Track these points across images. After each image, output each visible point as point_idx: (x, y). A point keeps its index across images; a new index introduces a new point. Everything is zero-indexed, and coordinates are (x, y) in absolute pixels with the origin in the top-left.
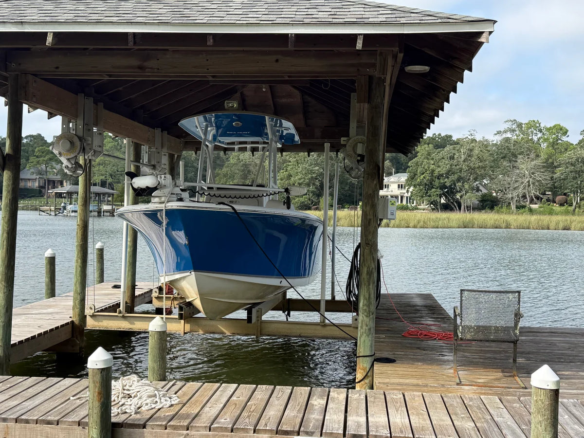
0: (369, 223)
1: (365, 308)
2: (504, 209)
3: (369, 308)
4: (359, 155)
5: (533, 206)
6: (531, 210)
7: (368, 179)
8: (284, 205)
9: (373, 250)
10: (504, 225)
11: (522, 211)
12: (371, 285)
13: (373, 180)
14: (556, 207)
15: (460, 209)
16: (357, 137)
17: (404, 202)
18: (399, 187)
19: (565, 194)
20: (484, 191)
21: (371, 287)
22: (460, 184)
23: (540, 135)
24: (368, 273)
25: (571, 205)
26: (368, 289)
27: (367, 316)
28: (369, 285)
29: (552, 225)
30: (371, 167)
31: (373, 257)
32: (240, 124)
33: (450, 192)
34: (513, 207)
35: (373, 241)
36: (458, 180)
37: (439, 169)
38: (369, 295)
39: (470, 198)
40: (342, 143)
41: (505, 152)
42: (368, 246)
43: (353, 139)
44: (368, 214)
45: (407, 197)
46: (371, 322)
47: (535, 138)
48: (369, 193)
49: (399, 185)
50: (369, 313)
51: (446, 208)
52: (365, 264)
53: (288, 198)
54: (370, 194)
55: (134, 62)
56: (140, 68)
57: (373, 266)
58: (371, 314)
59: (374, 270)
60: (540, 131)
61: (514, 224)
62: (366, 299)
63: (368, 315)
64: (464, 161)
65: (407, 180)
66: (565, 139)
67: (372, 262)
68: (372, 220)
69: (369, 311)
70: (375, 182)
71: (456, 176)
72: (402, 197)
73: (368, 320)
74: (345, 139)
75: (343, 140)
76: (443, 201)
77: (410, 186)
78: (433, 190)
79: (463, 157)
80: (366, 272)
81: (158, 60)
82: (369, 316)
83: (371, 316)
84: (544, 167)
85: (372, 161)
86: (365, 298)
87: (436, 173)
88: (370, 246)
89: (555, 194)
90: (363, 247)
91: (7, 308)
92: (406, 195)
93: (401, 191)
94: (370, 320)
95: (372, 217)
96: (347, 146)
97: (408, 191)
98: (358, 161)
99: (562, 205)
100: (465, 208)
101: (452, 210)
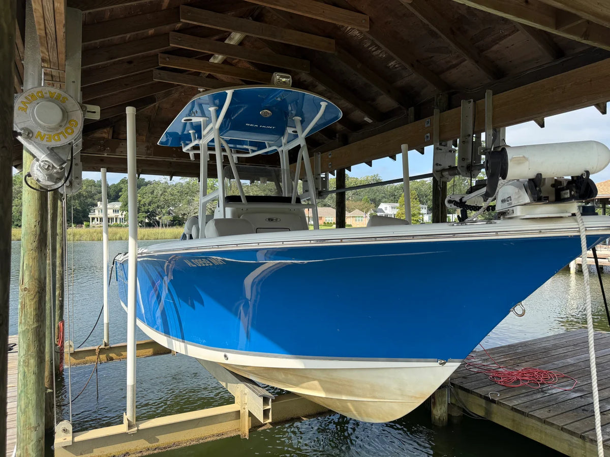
15: (159, 226)
17: (118, 222)
18: (114, 212)
20: (174, 214)
22: (159, 210)
33: (151, 215)
36: (158, 207)
37: (144, 200)
39: (166, 219)
41: (187, 190)
45: (120, 218)
49: (114, 210)
51: (149, 225)
64: (161, 195)
65: (121, 207)
71: (156, 205)
72: (116, 219)
76: (147, 221)
77: (123, 211)
78: (141, 213)
79: (160, 192)
87: (142, 203)
92: (120, 216)
93: (116, 214)
97: (122, 215)
100: (162, 225)
101: (154, 226)
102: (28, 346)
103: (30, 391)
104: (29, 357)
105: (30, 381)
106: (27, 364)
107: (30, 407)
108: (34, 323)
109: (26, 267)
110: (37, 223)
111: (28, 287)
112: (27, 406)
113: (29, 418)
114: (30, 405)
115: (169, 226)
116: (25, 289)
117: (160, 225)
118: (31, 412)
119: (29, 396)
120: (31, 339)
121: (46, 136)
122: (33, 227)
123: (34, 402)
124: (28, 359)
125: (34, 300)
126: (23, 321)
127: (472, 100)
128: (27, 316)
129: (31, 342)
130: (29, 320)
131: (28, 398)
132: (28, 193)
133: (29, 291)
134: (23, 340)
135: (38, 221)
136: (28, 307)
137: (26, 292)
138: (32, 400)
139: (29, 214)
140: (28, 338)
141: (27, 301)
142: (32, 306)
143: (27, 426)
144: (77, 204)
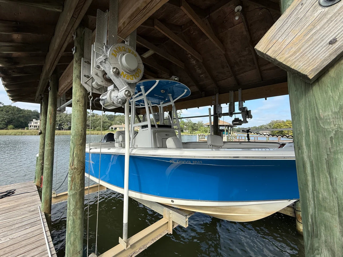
22: (63, 123)
33: (60, 125)
39: (66, 127)
71: (62, 121)
100: (65, 129)
101: (61, 130)
102: (76, 203)
103: (77, 230)
104: (77, 209)
105: (77, 224)
106: (75, 214)
107: (77, 240)
108: (80, 188)
109: (76, 155)
110: (83, 129)
111: (76, 167)
112: (74, 240)
113: (76, 247)
114: (77, 239)
115: (68, 130)
116: (75, 168)
117: (64, 129)
118: (77, 243)
119: (76, 233)
120: (78, 198)
121: (126, 76)
122: (80, 131)
123: (79, 236)
124: (76, 211)
125: (80, 175)
126: (73, 188)
127: (233, 91)
128: (76, 185)
129: (78, 200)
130: (77, 187)
131: (75, 235)
132: (77, 111)
133: (77, 170)
134: (73, 200)
135: (83, 128)
136: (76, 179)
137: (75, 170)
138: (78, 235)
139: (78, 124)
140: (76, 198)
141: (76, 176)
142: (79, 178)
143: (75, 253)
144: (22, 120)
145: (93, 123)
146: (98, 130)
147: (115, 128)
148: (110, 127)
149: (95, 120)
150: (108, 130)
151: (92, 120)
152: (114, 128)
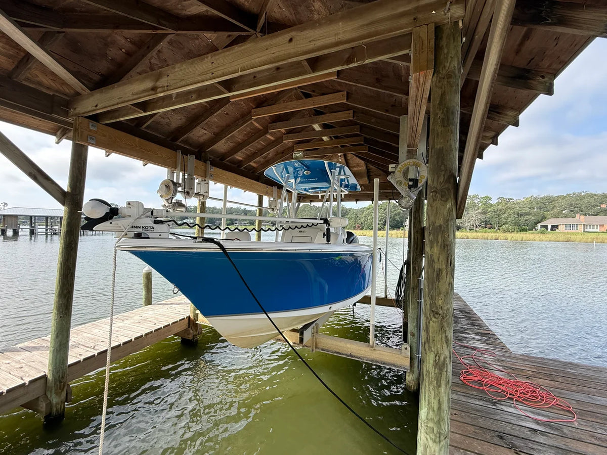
0: (438, 275)
1: (431, 425)
2: (464, 230)
3: (440, 428)
4: (411, 180)
5: (477, 229)
6: (476, 231)
7: (434, 200)
8: (324, 237)
9: (445, 324)
10: (466, 237)
11: (472, 231)
12: (443, 386)
13: (446, 201)
14: (487, 230)
16: (408, 161)
19: (491, 224)
21: (443, 389)
23: (479, 200)
24: (436, 364)
25: (495, 228)
26: (438, 394)
27: (435, 441)
28: (439, 386)
29: (489, 238)
30: (441, 179)
31: (446, 337)
32: (309, 172)
34: (468, 230)
35: (445, 308)
38: (440, 403)
40: (390, 170)
42: (436, 316)
43: (404, 163)
44: (436, 260)
46: (442, 452)
47: (476, 202)
48: (437, 224)
50: (440, 437)
52: (430, 347)
53: (328, 230)
54: (440, 226)
55: (149, 84)
56: (154, 89)
57: (447, 353)
58: (442, 438)
59: (448, 360)
60: (479, 199)
61: (470, 237)
62: (433, 411)
63: (437, 440)
66: (490, 201)
67: (445, 345)
68: (444, 272)
69: (440, 433)
70: (449, 205)
73: (437, 449)
74: (393, 166)
75: (391, 167)
80: (432, 362)
81: (168, 76)
82: (440, 442)
83: (443, 443)
84: (481, 213)
85: (443, 168)
86: (430, 407)
88: (440, 318)
89: (486, 224)
90: (425, 314)
91: (57, 334)
94: (440, 450)
95: (444, 266)
96: (396, 172)
98: (410, 187)
99: (490, 229)
144: (397, 218)
145: (496, 217)
146: (505, 231)
147: (552, 226)
148: (539, 225)
149: (500, 210)
150: (534, 231)
151: (495, 212)
152: (549, 227)
